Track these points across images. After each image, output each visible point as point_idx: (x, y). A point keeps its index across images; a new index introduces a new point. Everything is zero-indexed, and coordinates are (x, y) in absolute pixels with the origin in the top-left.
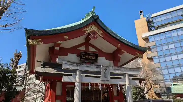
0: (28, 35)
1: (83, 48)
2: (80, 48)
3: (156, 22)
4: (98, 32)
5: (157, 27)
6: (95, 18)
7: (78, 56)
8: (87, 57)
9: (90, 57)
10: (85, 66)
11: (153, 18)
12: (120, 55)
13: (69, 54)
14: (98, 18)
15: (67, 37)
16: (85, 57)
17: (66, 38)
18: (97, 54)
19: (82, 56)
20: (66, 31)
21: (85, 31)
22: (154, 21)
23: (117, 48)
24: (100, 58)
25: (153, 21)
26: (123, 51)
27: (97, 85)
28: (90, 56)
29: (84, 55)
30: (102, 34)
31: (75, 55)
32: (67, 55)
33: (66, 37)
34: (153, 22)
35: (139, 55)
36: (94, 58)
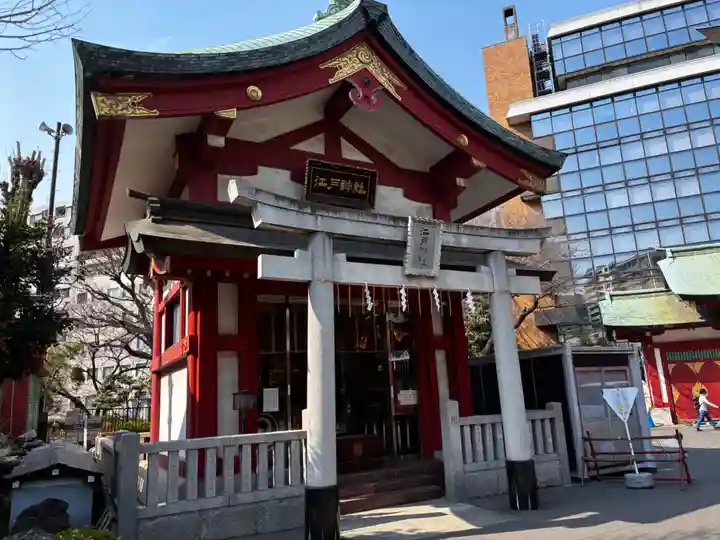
0: (88, 74)
1: (315, 146)
2: (302, 146)
3: (564, 59)
4: (382, 80)
5: (567, 80)
6: (374, 14)
7: (297, 178)
8: (335, 182)
9: (344, 185)
10: (347, 217)
11: (554, 42)
12: (460, 181)
13: (261, 169)
14: (384, 16)
15: (260, 94)
16: (325, 185)
17: (254, 94)
18: (373, 175)
19: (314, 178)
20: (256, 64)
21: (332, 71)
22: (557, 55)
23: (452, 149)
24: (383, 191)
25: (551, 53)
26: (475, 162)
27: (393, 293)
28: (346, 178)
29: (323, 174)
30: (397, 88)
31: (285, 175)
32: (254, 172)
33: (255, 92)
34: (551, 58)
35: (531, 180)
36: (359, 188)
